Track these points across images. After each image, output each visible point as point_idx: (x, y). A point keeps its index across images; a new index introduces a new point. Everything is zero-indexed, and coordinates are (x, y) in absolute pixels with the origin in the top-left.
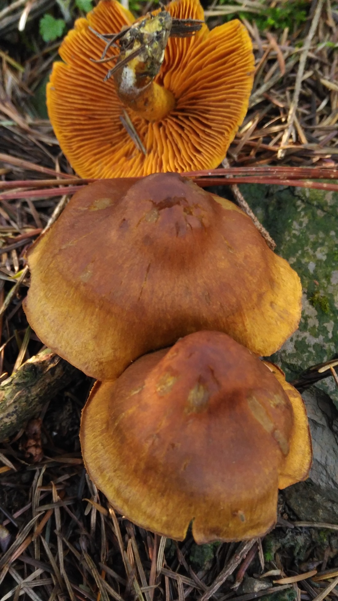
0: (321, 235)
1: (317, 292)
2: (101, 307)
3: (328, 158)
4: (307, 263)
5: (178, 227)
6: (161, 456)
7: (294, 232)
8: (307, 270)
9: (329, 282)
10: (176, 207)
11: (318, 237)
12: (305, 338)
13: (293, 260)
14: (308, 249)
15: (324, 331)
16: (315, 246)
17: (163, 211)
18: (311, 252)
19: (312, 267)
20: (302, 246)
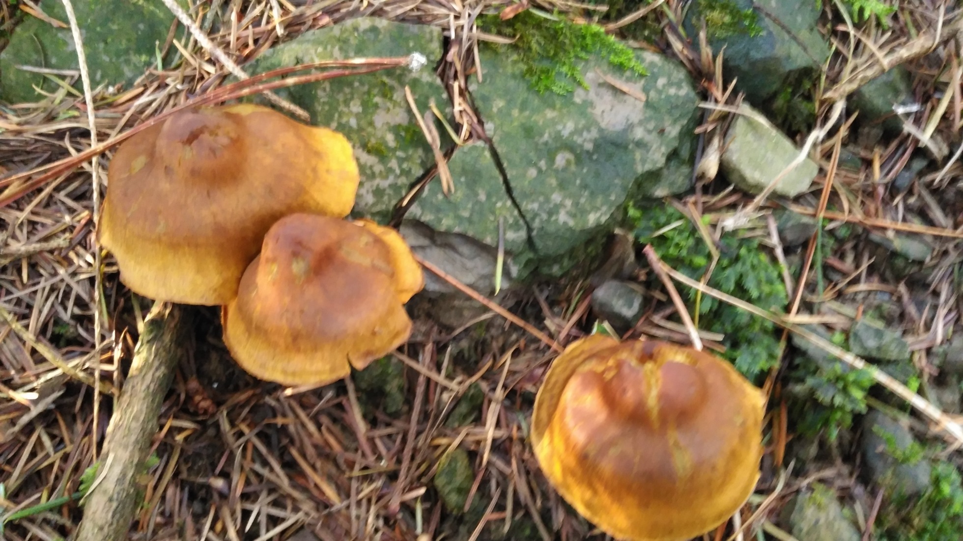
0: (347, 90)
1: (369, 141)
2: (189, 245)
3: (321, 15)
4: (348, 122)
5: (213, 151)
6: (298, 324)
7: (322, 100)
8: (351, 127)
9: (375, 128)
10: (202, 136)
11: (345, 94)
12: (378, 185)
13: (334, 125)
14: (342, 108)
15: (390, 170)
16: (347, 103)
17: (192, 144)
18: (345, 110)
19: (353, 122)
20: (336, 109)
